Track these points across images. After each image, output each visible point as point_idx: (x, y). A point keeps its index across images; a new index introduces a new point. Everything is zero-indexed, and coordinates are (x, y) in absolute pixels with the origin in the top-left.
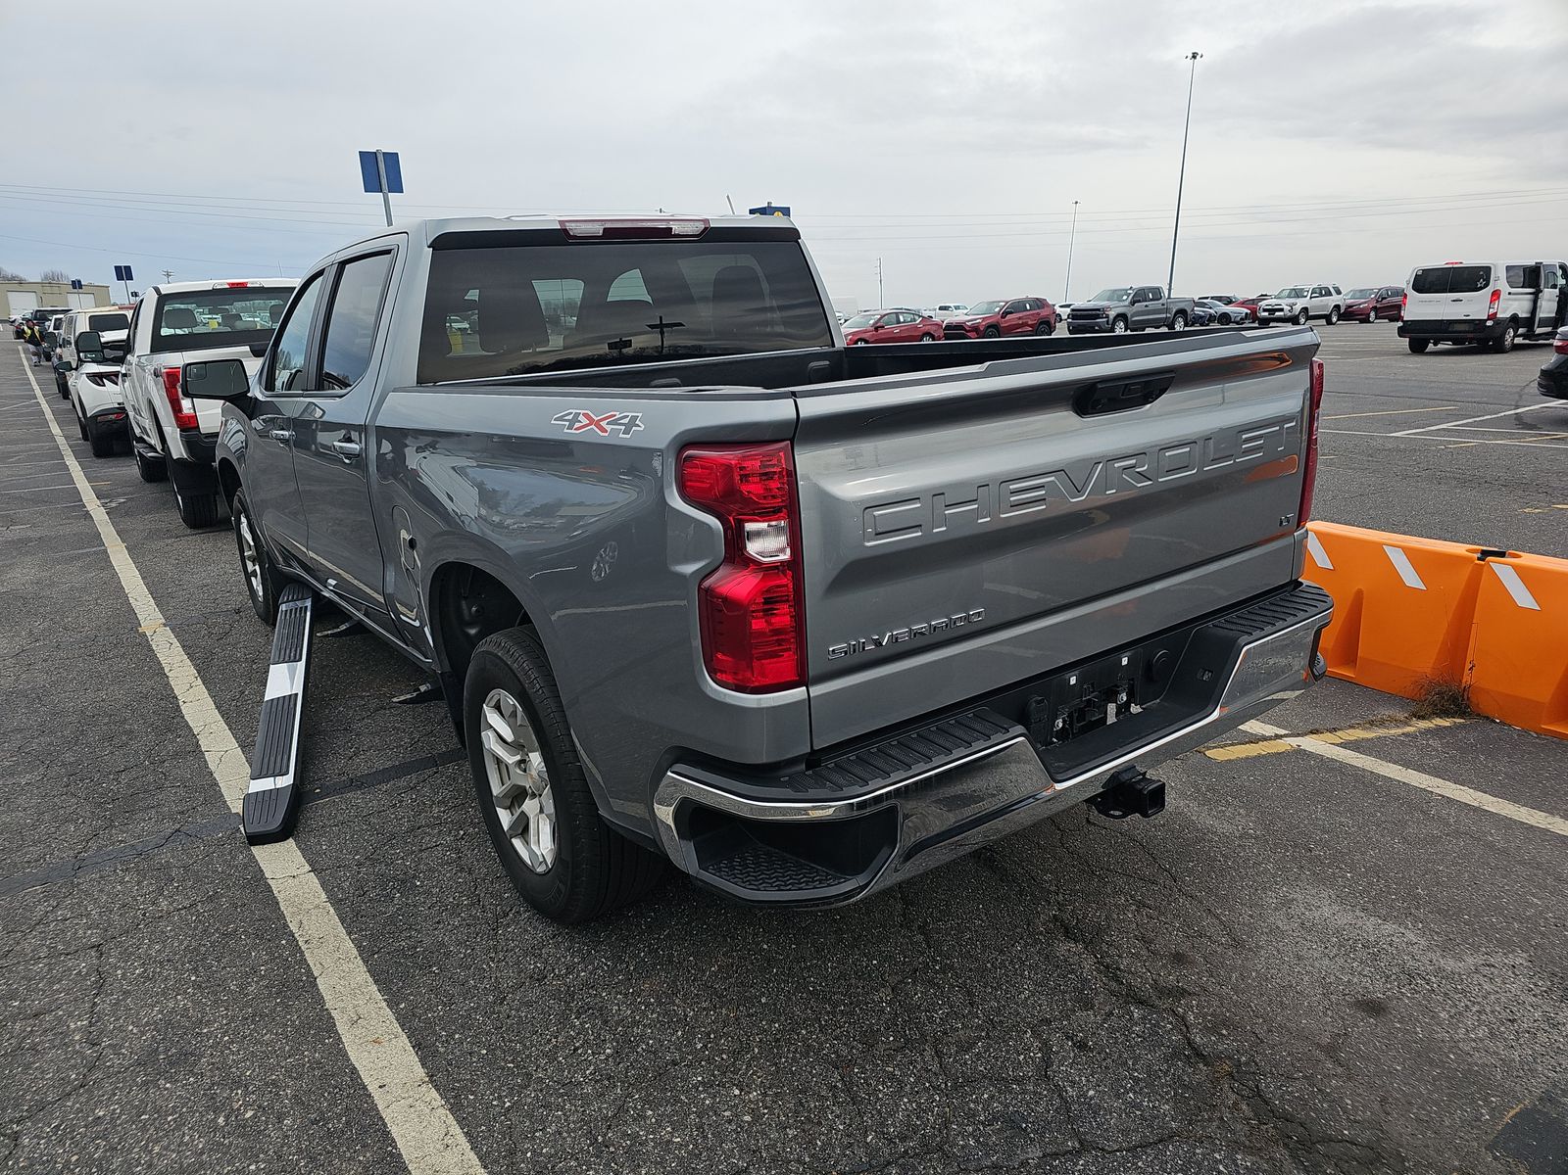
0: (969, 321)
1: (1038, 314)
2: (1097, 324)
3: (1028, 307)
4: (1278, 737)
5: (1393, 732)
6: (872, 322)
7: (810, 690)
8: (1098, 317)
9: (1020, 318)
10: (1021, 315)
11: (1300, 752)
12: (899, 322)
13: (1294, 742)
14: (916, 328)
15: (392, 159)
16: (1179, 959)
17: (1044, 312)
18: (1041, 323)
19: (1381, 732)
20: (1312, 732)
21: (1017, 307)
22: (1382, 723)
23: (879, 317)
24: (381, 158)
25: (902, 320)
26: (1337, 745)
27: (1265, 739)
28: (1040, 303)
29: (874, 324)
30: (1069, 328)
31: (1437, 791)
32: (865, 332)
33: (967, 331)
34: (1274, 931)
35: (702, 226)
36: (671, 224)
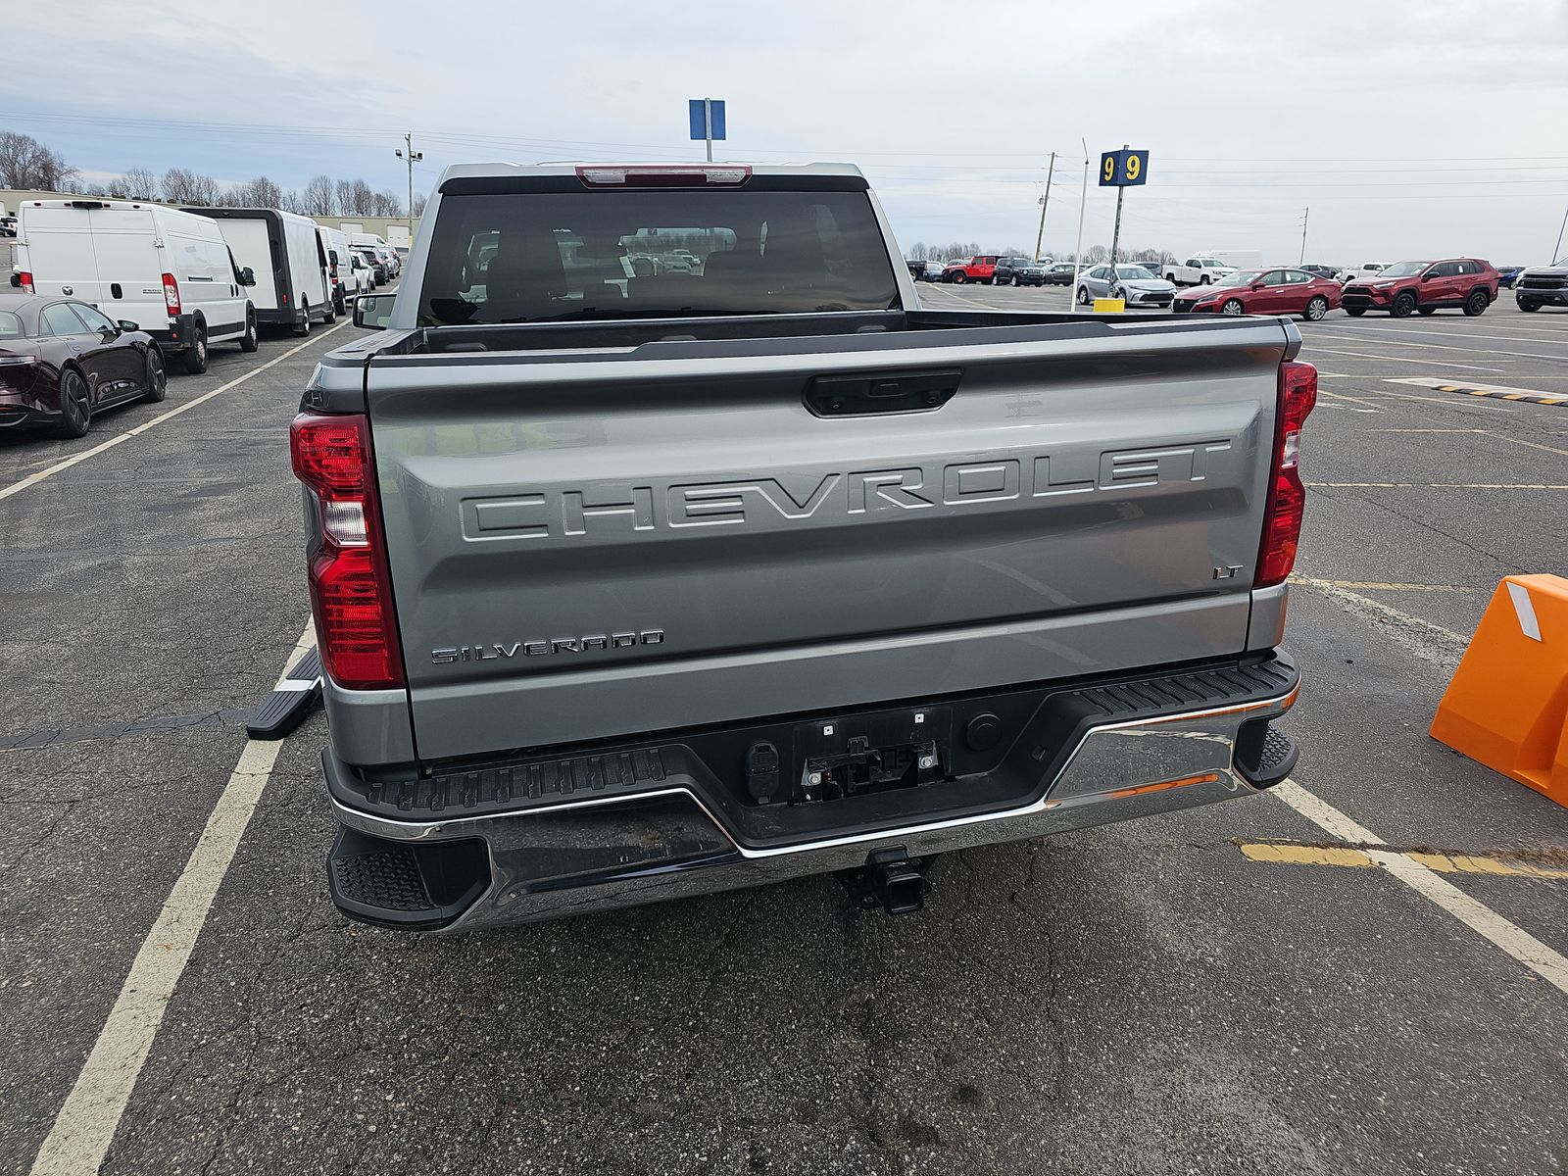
0: (1377, 284)
1: (1474, 279)
2: (1559, 294)
3: (1461, 271)
4: (1364, 846)
5: (1544, 873)
6: (1250, 280)
7: (412, 693)
8: (1560, 285)
9: (1448, 283)
10: (1449, 279)
11: (1378, 873)
12: (1284, 281)
13: (1377, 856)
14: (1305, 289)
15: (719, 107)
16: (967, 1095)
17: (1482, 277)
18: (1476, 290)
19: (1524, 870)
20: (1418, 851)
21: (1446, 269)
22: (1537, 859)
23: (1260, 274)
24: (708, 106)
25: (1288, 278)
26: (1441, 875)
27: (1343, 845)
28: (1479, 266)
29: (1253, 282)
30: (1518, 297)
31: (1539, 970)
32: (1241, 291)
33: (1373, 295)
34: (1124, 1095)
35: (742, 174)
36: (705, 172)
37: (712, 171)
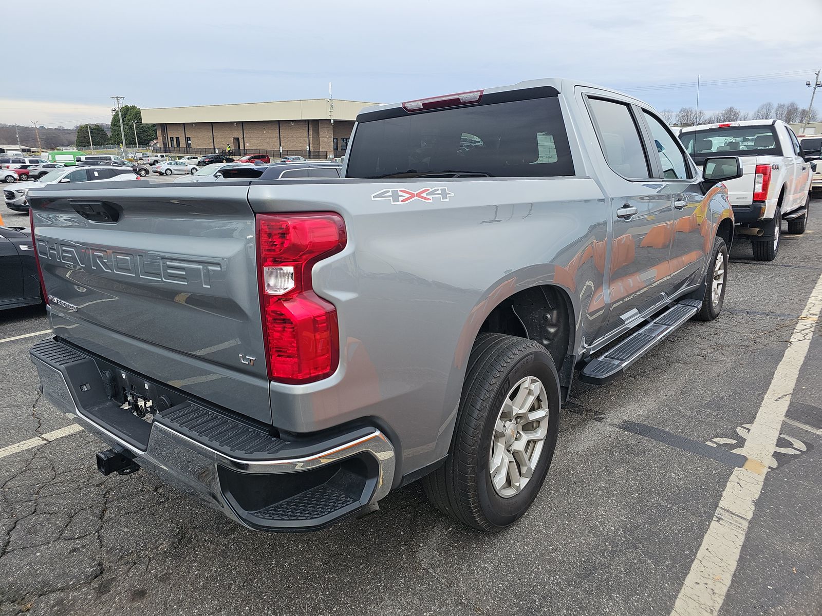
35: (478, 95)
36: (460, 97)
37: (463, 95)
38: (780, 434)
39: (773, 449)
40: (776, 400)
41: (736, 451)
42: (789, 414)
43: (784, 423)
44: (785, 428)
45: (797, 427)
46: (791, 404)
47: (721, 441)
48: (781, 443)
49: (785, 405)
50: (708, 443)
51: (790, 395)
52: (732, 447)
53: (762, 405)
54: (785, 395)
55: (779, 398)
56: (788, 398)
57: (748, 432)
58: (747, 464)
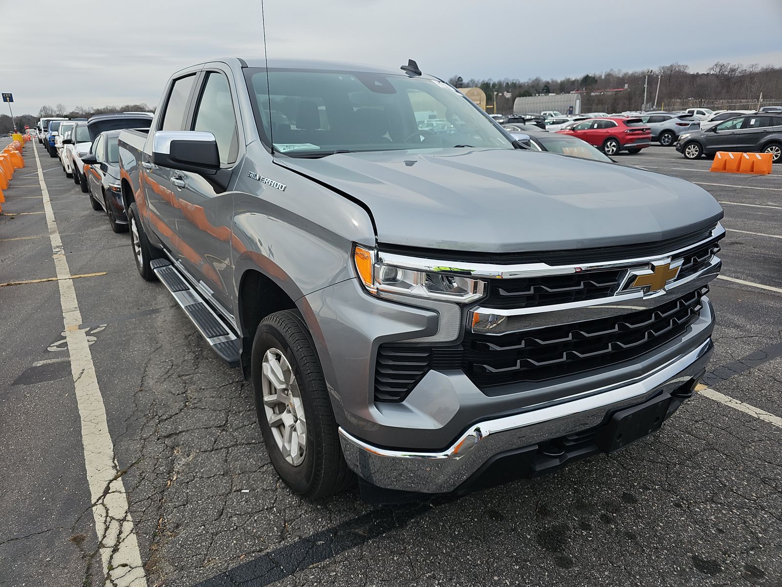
38: (68, 349)
39: (68, 340)
40: (83, 370)
41: (88, 329)
42: (69, 364)
43: (69, 356)
44: (67, 354)
45: (58, 358)
46: (70, 373)
47: (98, 330)
48: (66, 344)
49: (75, 370)
50: (106, 325)
51: (75, 381)
52: (91, 330)
53: (92, 360)
54: (79, 378)
55: (82, 373)
56: (75, 377)
57: (88, 340)
58: (77, 327)
